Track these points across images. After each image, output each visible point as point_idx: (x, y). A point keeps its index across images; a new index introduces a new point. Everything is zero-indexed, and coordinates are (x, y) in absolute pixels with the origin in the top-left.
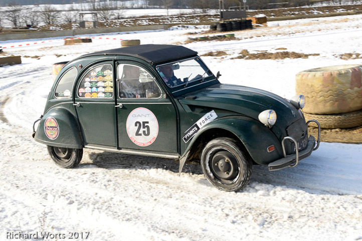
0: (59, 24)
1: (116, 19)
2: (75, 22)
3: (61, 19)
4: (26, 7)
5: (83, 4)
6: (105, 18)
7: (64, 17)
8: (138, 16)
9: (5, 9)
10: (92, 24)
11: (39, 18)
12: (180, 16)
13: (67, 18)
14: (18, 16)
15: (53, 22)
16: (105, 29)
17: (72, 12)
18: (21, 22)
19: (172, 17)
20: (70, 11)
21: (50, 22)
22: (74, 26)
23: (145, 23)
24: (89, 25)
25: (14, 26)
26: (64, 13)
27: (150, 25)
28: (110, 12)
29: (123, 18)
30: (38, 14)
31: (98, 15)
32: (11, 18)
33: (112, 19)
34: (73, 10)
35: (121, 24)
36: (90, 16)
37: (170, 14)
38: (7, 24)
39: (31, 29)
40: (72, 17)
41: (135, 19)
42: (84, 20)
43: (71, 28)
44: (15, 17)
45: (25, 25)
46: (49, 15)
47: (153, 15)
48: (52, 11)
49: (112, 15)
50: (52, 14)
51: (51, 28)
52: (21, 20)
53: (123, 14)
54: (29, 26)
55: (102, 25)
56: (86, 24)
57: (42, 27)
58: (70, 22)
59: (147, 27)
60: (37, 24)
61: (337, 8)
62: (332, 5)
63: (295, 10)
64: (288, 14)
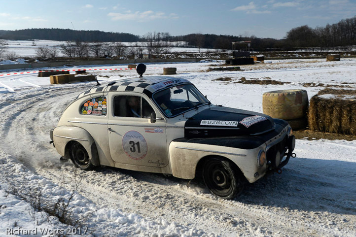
0: (126, 55)
1: (164, 53)
2: (137, 55)
3: (128, 52)
4: (105, 43)
5: (144, 43)
6: (157, 52)
8: (179, 52)
9: (91, 44)
10: (148, 56)
11: (113, 51)
12: (207, 53)
13: (131, 51)
14: (99, 49)
15: (122, 54)
16: (156, 60)
17: (135, 48)
19: (202, 53)
20: (134, 47)
21: (119, 55)
22: (136, 57)
23: (183, 57)
24: (146, 57)
25: (97, 56)
26: (130, 48)
27: (187, 58)
28: (161, 49)
29: (169, 53)
30: (113, 48)
31: (153, 50)
32: (94, 51)
33: (162, 53)
34: (137, 46)
35: (167, 57)
36: (147, 51)
37: (201, 51)
38: (92, 54)
39: (107, 58)
40: (135, 51)
41: (177, 54)
42: (143, 53)
43: (134, 58)
44: (97, 50)
45: (103, 55)
46: (120, 50)
47: (190, 52)
48: (122, 46)
49: (161, 51)
50: (122, 48)
51: (121, 58)
52: (101, 52)
53: (170, 50)
54: (106, 56)
55: (155, 57)
56: (144, 56)
57: (114, 57)
58: (134, 54)
59: (184, 60)
60: (112, 55)
61: (311, 53)
62: (308, 51)
63: (284, 53)
64: (280, 56)
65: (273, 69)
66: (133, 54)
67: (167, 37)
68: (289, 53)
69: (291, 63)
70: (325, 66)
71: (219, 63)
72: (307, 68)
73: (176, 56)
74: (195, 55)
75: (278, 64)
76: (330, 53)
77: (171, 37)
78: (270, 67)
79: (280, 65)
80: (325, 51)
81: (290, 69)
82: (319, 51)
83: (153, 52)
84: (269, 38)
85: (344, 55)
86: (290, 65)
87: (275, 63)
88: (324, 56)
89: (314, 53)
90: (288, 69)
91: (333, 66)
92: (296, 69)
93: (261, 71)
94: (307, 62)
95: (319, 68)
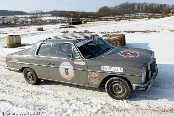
0: (19, 22)
1: (39, 20)
2: (25, 22)
3: (20, 21)
4: (8, 16)
6: (36, 20)
7: (21, 20)
8: (47, 19)
10: (30, 22)
11: (12, 20)
12: (61, 20)
14: (4, 19)
16: (35, 24)
17: (24, 18)
18: (5, 21)
19: (58, 20)
21: (16, 22)
23: (49, 22)
25: (3, 23)
26: (21, 18)
27: (51, 22)
28: (37, 18)
29: (42, 20)
30: (12, 19)
32: (2, 20)
35: (41, 22)
36: (30, 19)
37: (58, 19)
40: (24, 20)
41: (46, 21)
42: (28, 21)
43: (23, 23)
45: (7, 23)
46: (16, 19)
47: (52, 19)
48: (17, 17)
50: (17, 19)
54: (8, 23)
55: (34, 22)
57: (13, 23)
59: (49, 23)
60: (11, 22)
61: (108, 18)
62: (107, 17)
63: (96, 19)
64: (95, 20)
65: (90, 26)
66: (23, 21)
67: (41, 12)
68: (99, 18)
69: (99, 23)
70: (113, 24)
71: (66, 24)
72: (105, 25)
73: (45, 21)
74: (55, 21)
75: (93, 24)
76: (116, 18)
77: (43, 12)
78: (89, 25)
79: (94, 24)
80: (114, 17)
81: (98, 26)
82: (112, 17)
83: (33, 20)
84: (91, 12)
85: (123, 19)
86: (98, 24)
87: (92, 24)
88: (114, 19)
89: (110, 18)
90: (97, 26)
91: (116, 24)
92: (100, 26)
93: (84, 27)
94: (106, 22)
95: (110, 25)
